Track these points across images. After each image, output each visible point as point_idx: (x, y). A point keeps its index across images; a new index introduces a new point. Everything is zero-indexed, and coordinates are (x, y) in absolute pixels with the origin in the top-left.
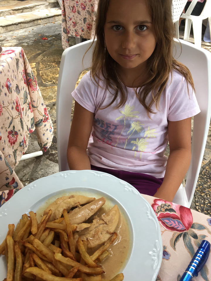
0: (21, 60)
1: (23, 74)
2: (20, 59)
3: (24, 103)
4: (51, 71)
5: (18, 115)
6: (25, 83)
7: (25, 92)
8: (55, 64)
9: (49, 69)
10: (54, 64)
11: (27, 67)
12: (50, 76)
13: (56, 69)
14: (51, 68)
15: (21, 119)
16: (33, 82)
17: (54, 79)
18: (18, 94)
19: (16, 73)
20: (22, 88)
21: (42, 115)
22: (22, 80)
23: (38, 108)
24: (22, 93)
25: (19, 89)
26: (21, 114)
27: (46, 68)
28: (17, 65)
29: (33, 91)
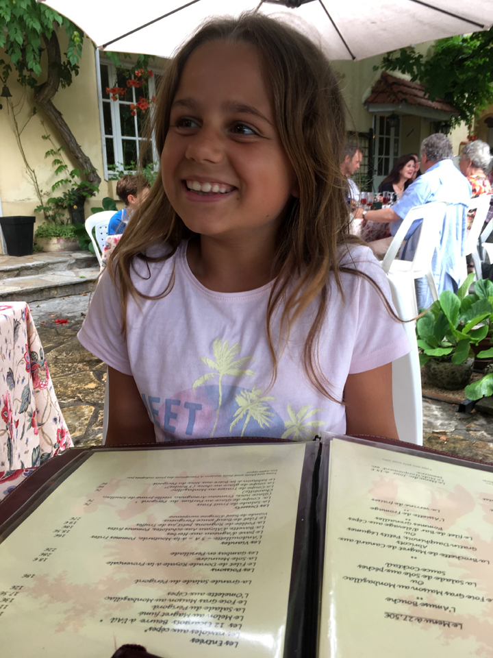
0: (23, 325)
1: (25, 351)
2: (21, 321)
3: (22, 412)
4: (73, 379)
5: (5, 428)
6: (27, 370)
7: (25, 387)
8: (84, 365)
9: (70, 374)
10: (80, 365)
11: (32, 340)
12: (71, 387)
13: (85, 375)
14: (74, 372)
15: (9, 439)
16: (40, 371)
17: (80, 393)
18: (11, 389)
19: (10, 347)
20: (21, 380)
21: (51, 444)
22: (23, 363)
23: (44, 427)
24: (20, 388)
25: (13, 379)
26: (11, 430)
27: (63, 372)
28: (14, 332)
29: (38, 389)
